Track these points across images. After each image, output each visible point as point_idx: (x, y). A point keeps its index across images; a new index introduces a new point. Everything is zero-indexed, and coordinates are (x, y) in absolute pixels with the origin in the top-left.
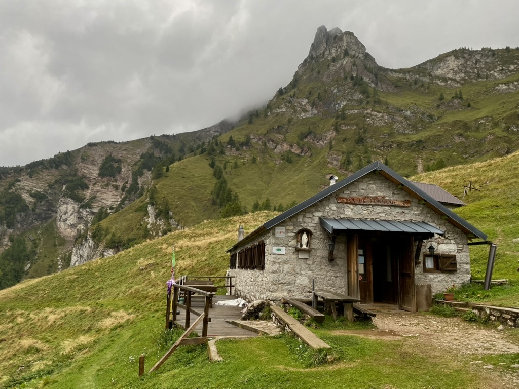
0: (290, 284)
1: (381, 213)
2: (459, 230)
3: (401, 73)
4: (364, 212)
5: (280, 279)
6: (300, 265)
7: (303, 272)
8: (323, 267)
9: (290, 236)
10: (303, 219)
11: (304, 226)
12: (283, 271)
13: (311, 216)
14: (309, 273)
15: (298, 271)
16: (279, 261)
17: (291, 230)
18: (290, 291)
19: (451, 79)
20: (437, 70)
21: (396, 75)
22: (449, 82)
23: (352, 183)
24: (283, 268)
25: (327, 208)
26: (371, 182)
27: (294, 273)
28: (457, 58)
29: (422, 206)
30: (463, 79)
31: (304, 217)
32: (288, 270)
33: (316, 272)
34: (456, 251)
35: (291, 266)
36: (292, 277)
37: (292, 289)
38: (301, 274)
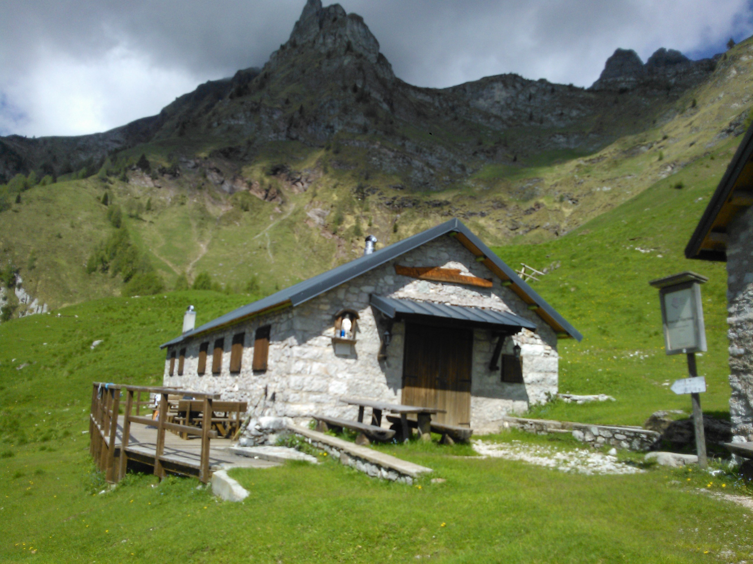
0: (319, 392)
1: (452, 294)
2: (548, 327)
3: (427, 94)
4: (432, 291)
5: (305, 384)
6: (336, 365)
7: (340, 375)
8: (369, 368)
9: (324, 321)
10: (345, 295)
11: (346, 304)
12: (310, 373)
13: (357, 292)
14: (349, 376)
15: (332, 373)
16: (306, 356)
17: (326, 311)
18: (318, 403)
19: (496, 117)
20: (477, 99)
21: (420, 97)
22: (492, 120)
23: (418, 248)
24: (311, 368)
25: (381, 281)
26: (443, 249)
27: (327, 375)
28: (506, 86)
29: (505, 289)
30: (510, 119)
31: (347, 291)
32: (318, 372)
33: (359, 375)
34: (543, 355)
35: (324, 366)
36: (324, 382)
37: (322, 400)
38: (337, 379)
